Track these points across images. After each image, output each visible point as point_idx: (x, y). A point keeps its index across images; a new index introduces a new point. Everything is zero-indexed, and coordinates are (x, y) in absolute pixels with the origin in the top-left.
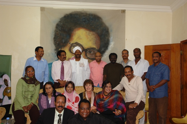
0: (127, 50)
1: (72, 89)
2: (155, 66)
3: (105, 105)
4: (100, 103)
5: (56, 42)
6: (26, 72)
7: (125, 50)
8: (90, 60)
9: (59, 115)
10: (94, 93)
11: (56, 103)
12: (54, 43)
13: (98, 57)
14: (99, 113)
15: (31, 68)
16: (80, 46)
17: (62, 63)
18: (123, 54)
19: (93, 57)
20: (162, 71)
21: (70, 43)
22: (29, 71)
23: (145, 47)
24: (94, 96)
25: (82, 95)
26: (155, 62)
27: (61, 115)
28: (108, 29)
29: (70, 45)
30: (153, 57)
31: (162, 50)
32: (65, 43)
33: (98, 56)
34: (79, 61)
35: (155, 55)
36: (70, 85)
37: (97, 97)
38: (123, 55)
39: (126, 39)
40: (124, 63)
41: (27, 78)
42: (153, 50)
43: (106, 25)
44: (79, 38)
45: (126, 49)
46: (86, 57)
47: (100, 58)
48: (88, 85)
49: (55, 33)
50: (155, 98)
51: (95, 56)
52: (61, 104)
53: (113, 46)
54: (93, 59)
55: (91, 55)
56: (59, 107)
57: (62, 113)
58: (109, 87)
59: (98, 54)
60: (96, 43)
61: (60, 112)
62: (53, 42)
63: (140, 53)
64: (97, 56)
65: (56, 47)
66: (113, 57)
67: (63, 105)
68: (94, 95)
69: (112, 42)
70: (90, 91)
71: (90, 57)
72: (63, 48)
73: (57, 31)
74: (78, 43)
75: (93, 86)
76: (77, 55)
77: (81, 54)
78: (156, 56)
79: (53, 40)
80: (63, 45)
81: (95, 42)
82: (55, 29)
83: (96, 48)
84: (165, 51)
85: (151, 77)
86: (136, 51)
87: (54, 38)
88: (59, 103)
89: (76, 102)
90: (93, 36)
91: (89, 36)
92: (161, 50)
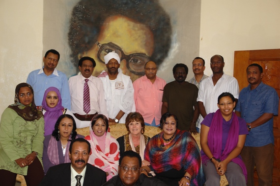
0: (202, 59)
1: (104, 128)
2: (251, 88)
3: (165, 158)
4: (155, 154)
5: (73, 42)
6: (18, 96)
7: (198, 58)
8: (135, 76)
9: (76, 177)
10: (145, 136)
11: (72, 154)
12: (69, 43)
13: (151, 71)
14: (154, 175)
15: (27, 87)
16: (118, 49)
17: (85, 80)
18: (194, 65)
19: (142, 69)
20: (264, 98)
21: (99, 43)
22: (24, 94)
23: (236, 53)
24: (146, 143)
25: (123, 141)
26: (252, 82)
27: (81, 177)
28: (169, 19)
29: (99, 47)
30: (248, 72)
31: (268, 60)
32: (89, 43)
33: (151, 68)
34: (114, 79)
35: (252, 69)
36: (100, 122)
37: (151, 145)
38: (194, 68)
39: (201, 39)
40: (196, 81)
41: (21, 107)
42: (250, 59)
43: (164, 12)
44: (115, 34)
45: (200, 57)
46: (127, 70)
47: (154, 71)
48: (135, 122)
49: (72, 24)
50: (251, 146)
51: (145, 68)
52: (81, 155)
53: (177, 51)
54: (140, 75)
55: (138, 66)
56: (78, 161)
57: (83, 173)
58: (171, 124)
59: (151, 65)
60: (146, 45)
61: (79, 170)
62: (68, 41)
63: (223, 64)
64: (149, 69)
65: (72, 50)
66: (180, 70)
67: (85, 157)
68: (145, 140)
69: (176, 42)
70: (138, 134)
71: (134, 71)
72: (85, 53)
73: (75, 22)
74: (114, 44)
75: (143, 125)
76: (111, 68)
77: (119, 67)
78: (254, 72)
79: (68, 38)
80: (86, 47)
81: (144, 43)
82: (71, 16)
83: (147, 54)
84: (272, 62)
85: (245, 110)
86: (216, 61)
87: (70, 34)
88: (77, 155)
89: (112, 152)
90: (142, 31)
91: (133, 32)
92: (264, 60)
